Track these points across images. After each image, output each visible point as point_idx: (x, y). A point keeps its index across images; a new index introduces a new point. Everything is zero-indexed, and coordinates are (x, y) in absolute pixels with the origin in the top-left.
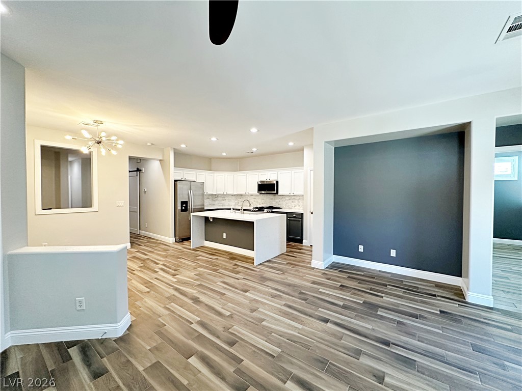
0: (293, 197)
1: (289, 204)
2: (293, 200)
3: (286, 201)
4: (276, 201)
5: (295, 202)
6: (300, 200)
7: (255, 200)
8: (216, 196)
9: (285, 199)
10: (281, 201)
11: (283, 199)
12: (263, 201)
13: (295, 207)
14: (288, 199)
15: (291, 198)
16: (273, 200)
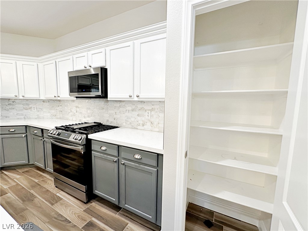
0: (140, 106)
1: (133, 119)
4: (110, 112)
5: (143, 116)
6: (153, 113)
8: (11, 102)
9: (124, 109)
10: (118, 112)
11: (121, 109)
12: (89, 111)
13: (143, 125)
14: (130, 108)
15: (134, 107)
16: (104, 110)
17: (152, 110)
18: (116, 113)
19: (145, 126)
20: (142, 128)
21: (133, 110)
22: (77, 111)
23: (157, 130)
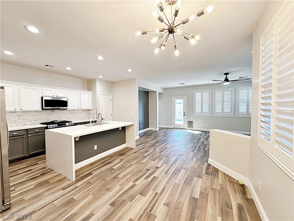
0: (73, 112)
1: (69, 117)
2: (73, 114)
3: (67, 115)
4: (55, 115)
5: (74, 115)
6: (78, 113)
7: (21, 117)
9: (65, 114)
10: (61, 115)
11: (63, 114)
12: (35, 117)
13: (75, 118)
14: (68, 113)
15: (70, 112)
16: (51, 115)
17: (78, 112)
18: (59, 115)
19: (76, 119)
20: (74, 119)
21: (69, 114)
22: (19, 119)
23: (80, 119)
